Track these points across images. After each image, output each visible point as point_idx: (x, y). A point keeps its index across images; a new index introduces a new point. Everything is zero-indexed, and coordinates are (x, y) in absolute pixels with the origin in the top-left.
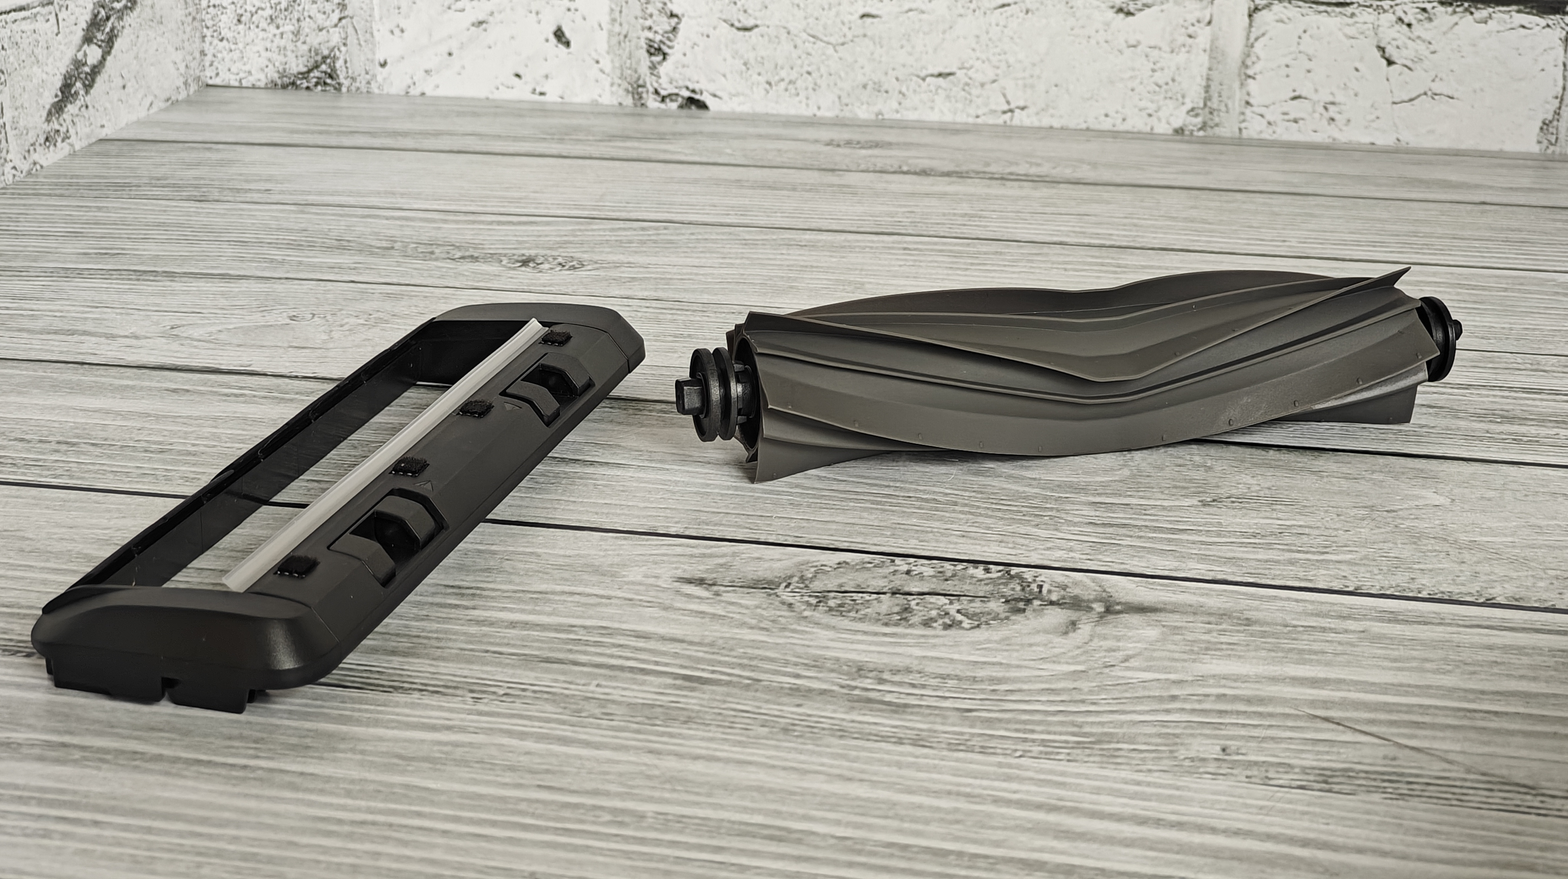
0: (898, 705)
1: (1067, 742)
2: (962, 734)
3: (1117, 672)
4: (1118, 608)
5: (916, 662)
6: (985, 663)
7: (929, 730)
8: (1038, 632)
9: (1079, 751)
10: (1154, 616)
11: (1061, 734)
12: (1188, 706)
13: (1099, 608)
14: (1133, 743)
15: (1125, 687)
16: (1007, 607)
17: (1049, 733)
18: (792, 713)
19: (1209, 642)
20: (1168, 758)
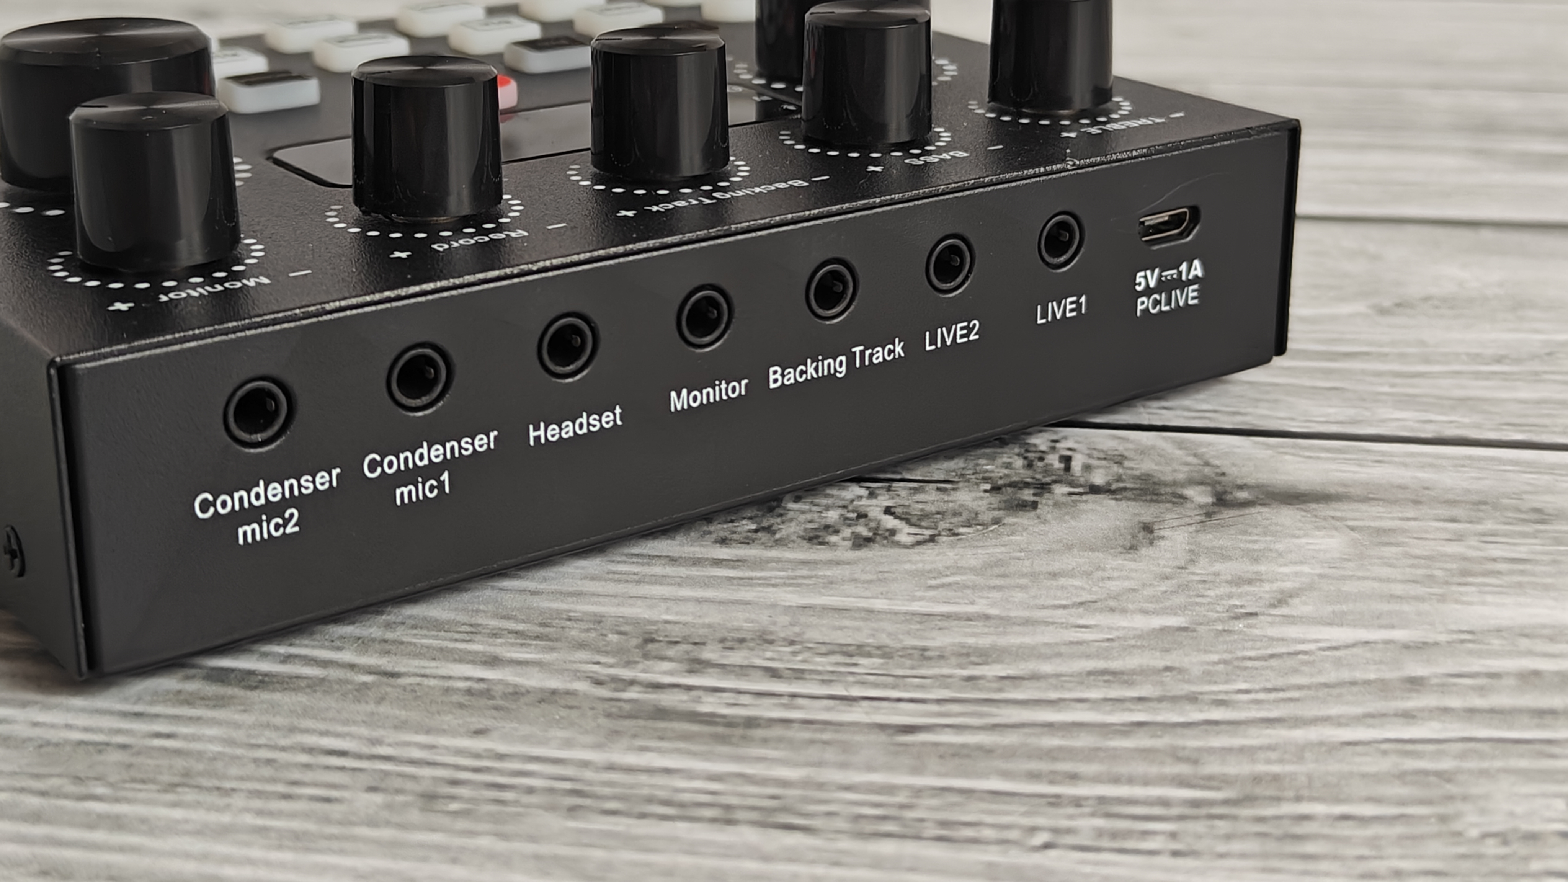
0: (730, 723)
1: (1164, 802)
2: (890, 789)
3: (1265, 628)
4: (1243, 495)
5: (784, 619)
6: (947, 616)
7: (806, 784)
8: (1069, 548)
9: (1199, 827)
10: (1324, 510)
11: (1146, 782)
12: (1455, 702)
13: (1201, 496)
14: (1338, 801)
15: (1290, 662)
16: (995, 499)
17: (1116, 780)
18: (459, 752)
19: (1465, 559)
20: (1438, 835)
